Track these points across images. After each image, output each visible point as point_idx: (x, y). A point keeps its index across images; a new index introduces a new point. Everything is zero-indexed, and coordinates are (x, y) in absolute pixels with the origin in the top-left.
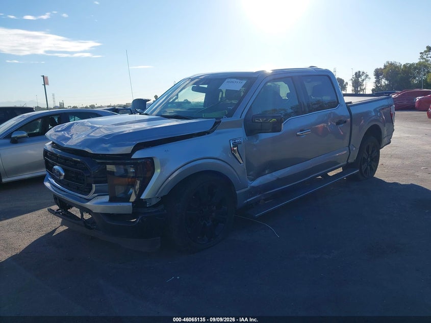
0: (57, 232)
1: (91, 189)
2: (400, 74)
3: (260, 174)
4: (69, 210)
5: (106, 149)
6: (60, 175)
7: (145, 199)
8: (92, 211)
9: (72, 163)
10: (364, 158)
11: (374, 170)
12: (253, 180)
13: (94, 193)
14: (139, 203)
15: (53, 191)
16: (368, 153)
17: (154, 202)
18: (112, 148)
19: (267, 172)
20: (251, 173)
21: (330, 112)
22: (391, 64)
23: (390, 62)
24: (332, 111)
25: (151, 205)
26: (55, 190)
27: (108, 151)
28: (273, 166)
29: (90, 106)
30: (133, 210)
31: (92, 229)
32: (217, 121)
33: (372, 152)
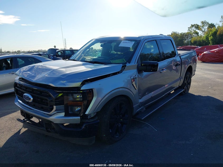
0: (22, 132)
1: (53, 109)
2: (179, 38)
3: (144, 95)
4: (31, 119)
5: (64, 84)
6: (30, 99)
7: (88, 114)
8: (53, 122)
9: (38, 92)
10: (185, 83)
11: (188, 89)
12: (140, 99)
13: (55, 111)
14: (84, 117)
15: (21, 107)
16: (187, 80)
17: (92, 116)
18: (68, 84)
19: (146, 94)
20: (140, 95)
21: (172, 59)
22: (175, 33)
23: (174, 32)
24: (174, 59)
25: (90, 118)
26: (23, 108)
27: (65, 85)
28: (149, 90)
29: (18, 51)
30: (80, 121)
31: (51, 132)
32: (124, 65)
33: (189, 79)
